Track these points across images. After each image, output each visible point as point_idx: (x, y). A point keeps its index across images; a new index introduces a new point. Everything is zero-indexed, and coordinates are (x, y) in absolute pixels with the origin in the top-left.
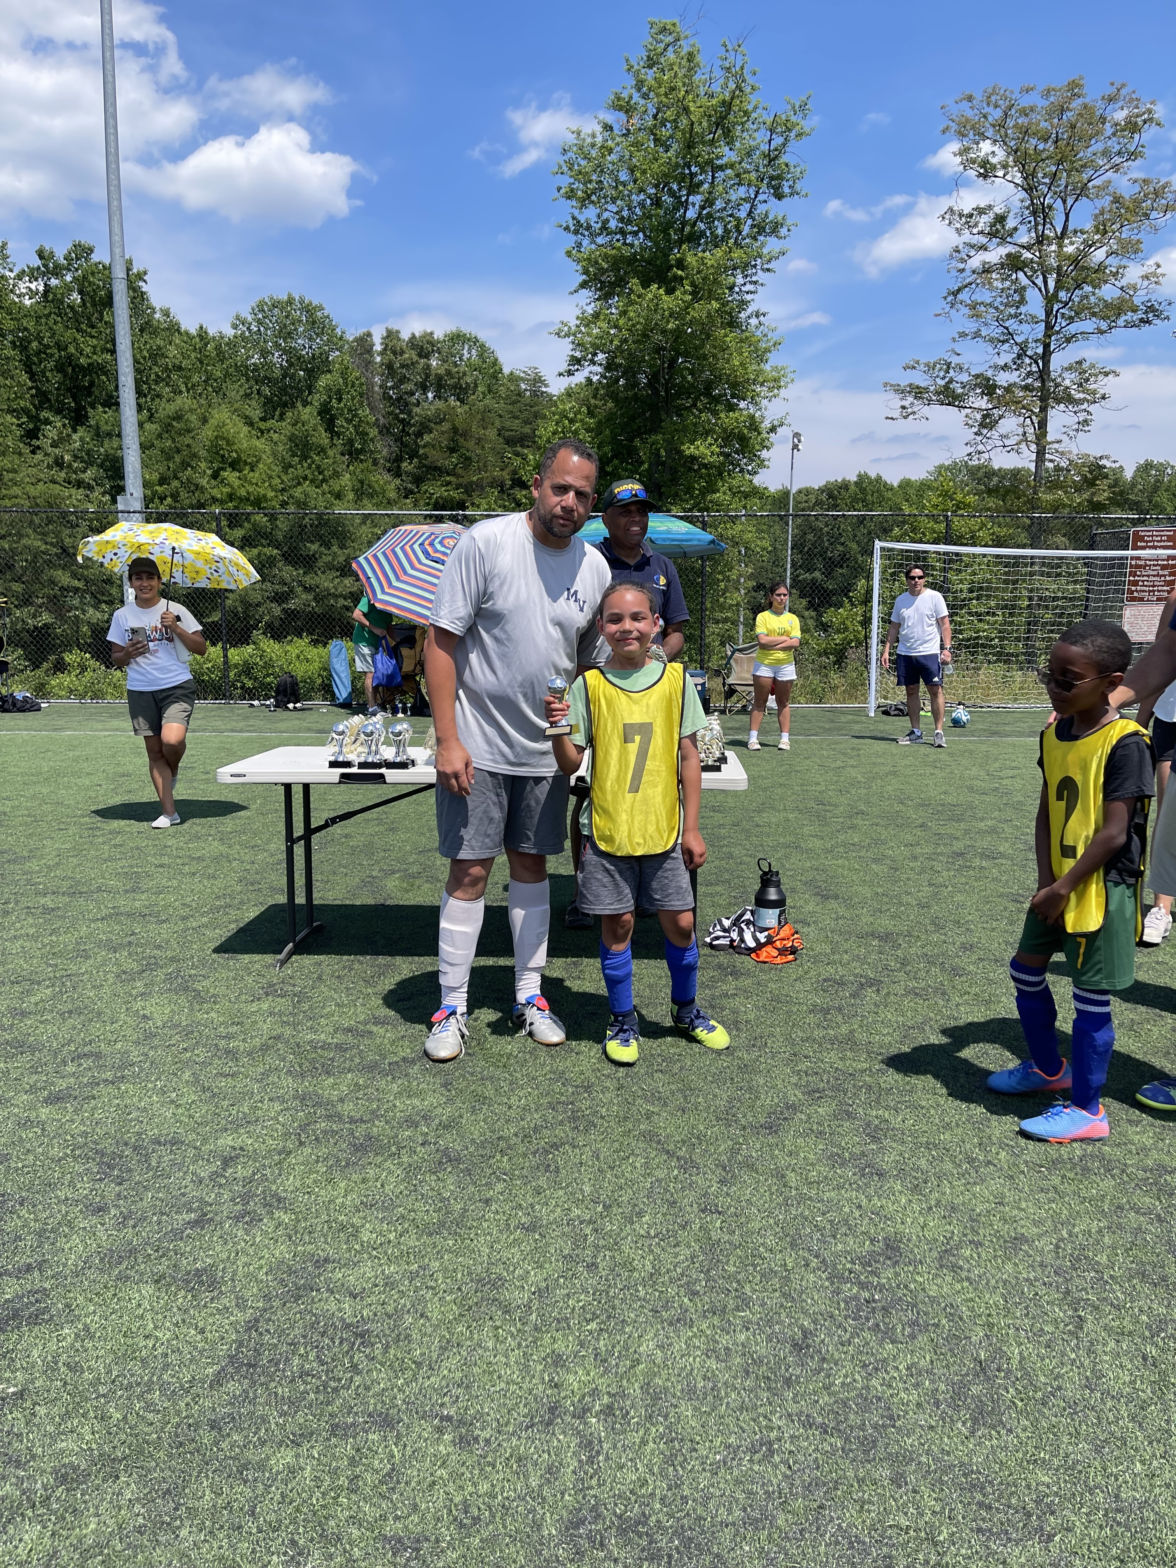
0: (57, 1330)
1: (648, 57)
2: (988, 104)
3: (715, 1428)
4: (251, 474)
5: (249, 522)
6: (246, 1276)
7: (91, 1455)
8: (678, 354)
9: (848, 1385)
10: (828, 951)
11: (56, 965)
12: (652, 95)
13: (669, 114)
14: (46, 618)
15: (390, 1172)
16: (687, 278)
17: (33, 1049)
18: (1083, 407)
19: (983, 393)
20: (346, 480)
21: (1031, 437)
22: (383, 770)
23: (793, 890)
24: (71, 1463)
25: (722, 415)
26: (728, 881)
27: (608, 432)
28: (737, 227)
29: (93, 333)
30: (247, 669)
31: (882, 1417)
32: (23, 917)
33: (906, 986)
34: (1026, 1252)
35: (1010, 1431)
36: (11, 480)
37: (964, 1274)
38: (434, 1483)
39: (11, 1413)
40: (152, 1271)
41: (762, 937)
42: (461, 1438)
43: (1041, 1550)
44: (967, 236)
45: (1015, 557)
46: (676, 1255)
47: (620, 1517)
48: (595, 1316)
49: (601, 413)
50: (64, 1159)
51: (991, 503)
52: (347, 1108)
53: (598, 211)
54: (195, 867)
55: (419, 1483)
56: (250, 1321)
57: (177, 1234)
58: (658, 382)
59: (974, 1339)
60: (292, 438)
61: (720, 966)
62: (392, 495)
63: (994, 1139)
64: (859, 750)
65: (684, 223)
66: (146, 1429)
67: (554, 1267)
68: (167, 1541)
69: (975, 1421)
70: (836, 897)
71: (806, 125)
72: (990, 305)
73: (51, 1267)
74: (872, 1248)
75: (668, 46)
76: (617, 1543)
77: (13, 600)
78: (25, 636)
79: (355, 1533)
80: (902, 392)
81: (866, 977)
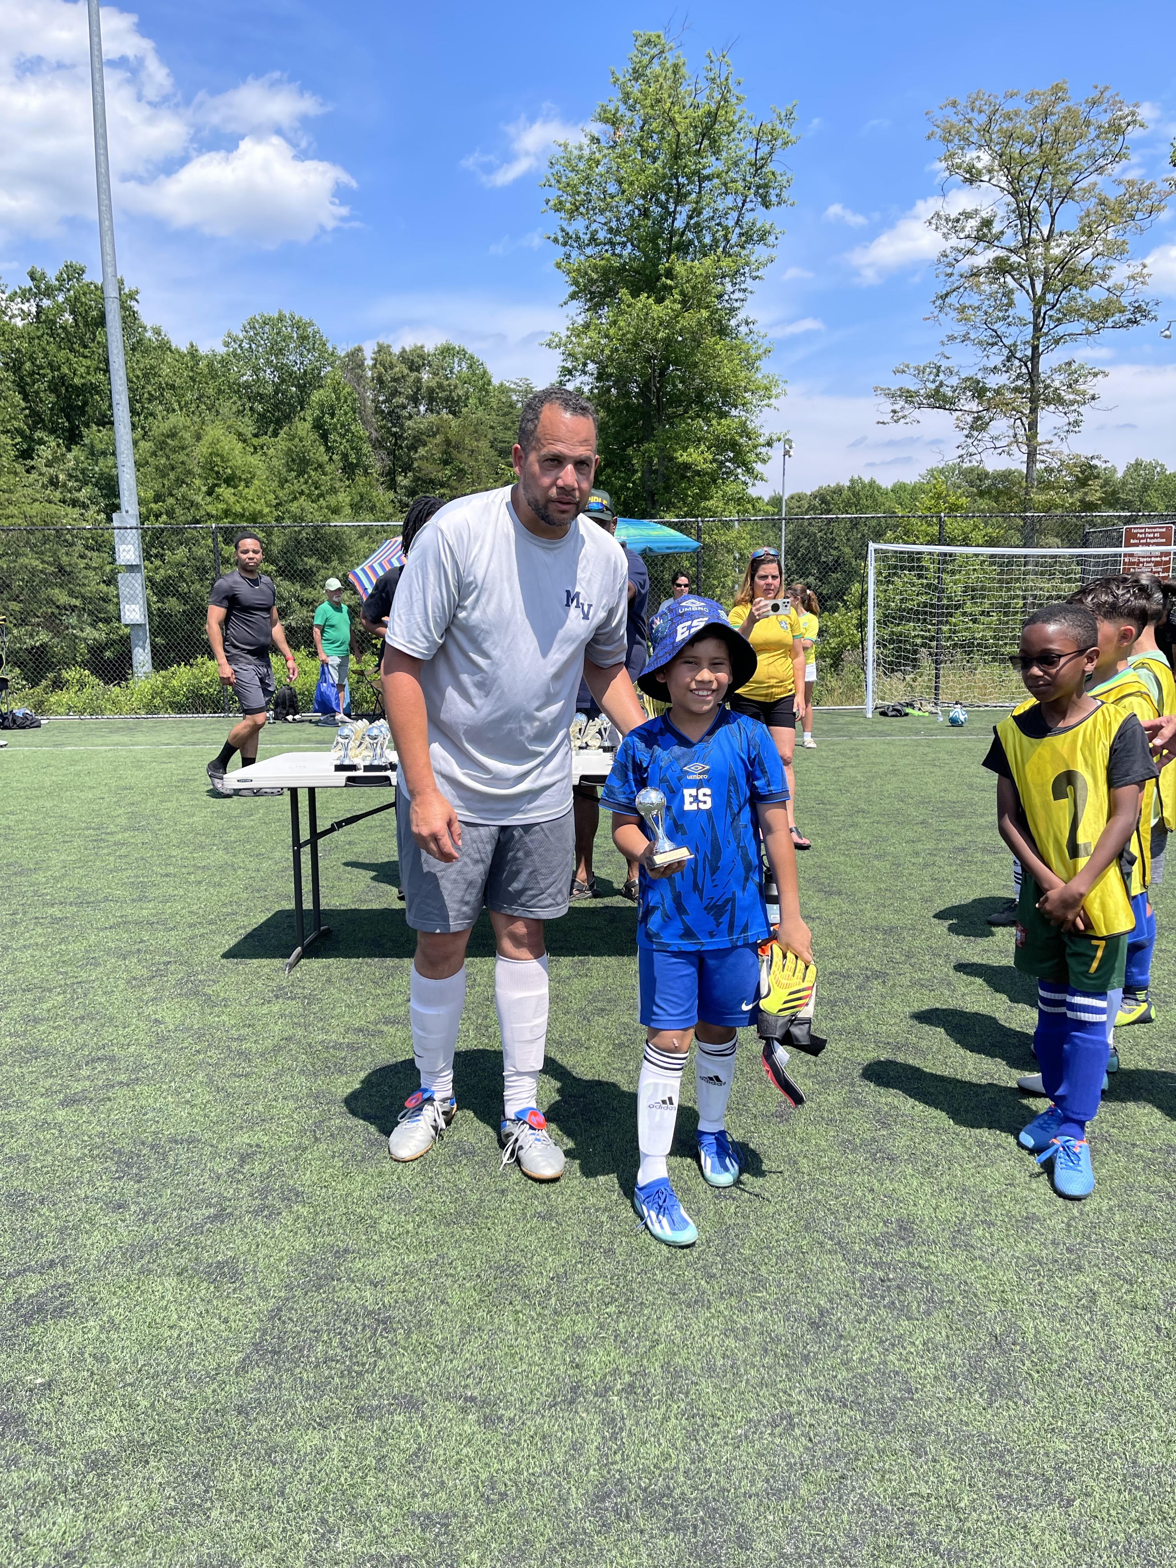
0: (82, 1323)
1: (634, 69)
2: (973, 110)
3: (736, 1404)
4: (247, 490)
6: (267, 1268)
7: (120, 1442)
8: (668, 363)
9: (866, 1360)
10: (833, 945)
11: (66, 973)
12: (638, 106)
13: (655, 125)
14: (43, 637)
16: (676, 287)
17: (47, 1054)
18: (1073, 408)
19: (973, 397)
20: (343, 498)
21: (1022, 439)
22: (388, 773)
24: (100, 1449)
25: (714, 422)
28: (725, 237)
29: (86, 353)
31: (900, 1390)
32: (32, 927)
33: (912, 977)
34: (1038, 1231)
35: (1027, 1401)
36: (7, 500)
37: (977, 1253)
38: (460, 1461)
39: (39, 1403)
40: (174, 1265)
42: (485, 1417)
43: (1061, 1514)
44: (954, 241)
45: (1009, 557)
47: (645, 1490)
48: (614, 1300)
50: (82, 1158)
51: (984, 504)
53: (587, 222)
54: (200, 875)
55: (445, 1461)
56: (273, 1311)
57: (197, 1229)
58: (649, 390)
59: (989, 1314)
60: (288, 453)
64: (858, 750)
65: (672, 233)
66: (174, 1416)
67: (571, 1254)
68: (199, 1521)
69: (992, 1392)
70: (840, 893)
71: (791, 133)
72: (979, 308)
73: (73, 1262)
74: (885, 1229)
75: (653, 58)
76: (643, 1515)
77: (11, 619)
78: (25, 656)
79: (385, 1511)
80: (892, 396)
81: (872, 970)
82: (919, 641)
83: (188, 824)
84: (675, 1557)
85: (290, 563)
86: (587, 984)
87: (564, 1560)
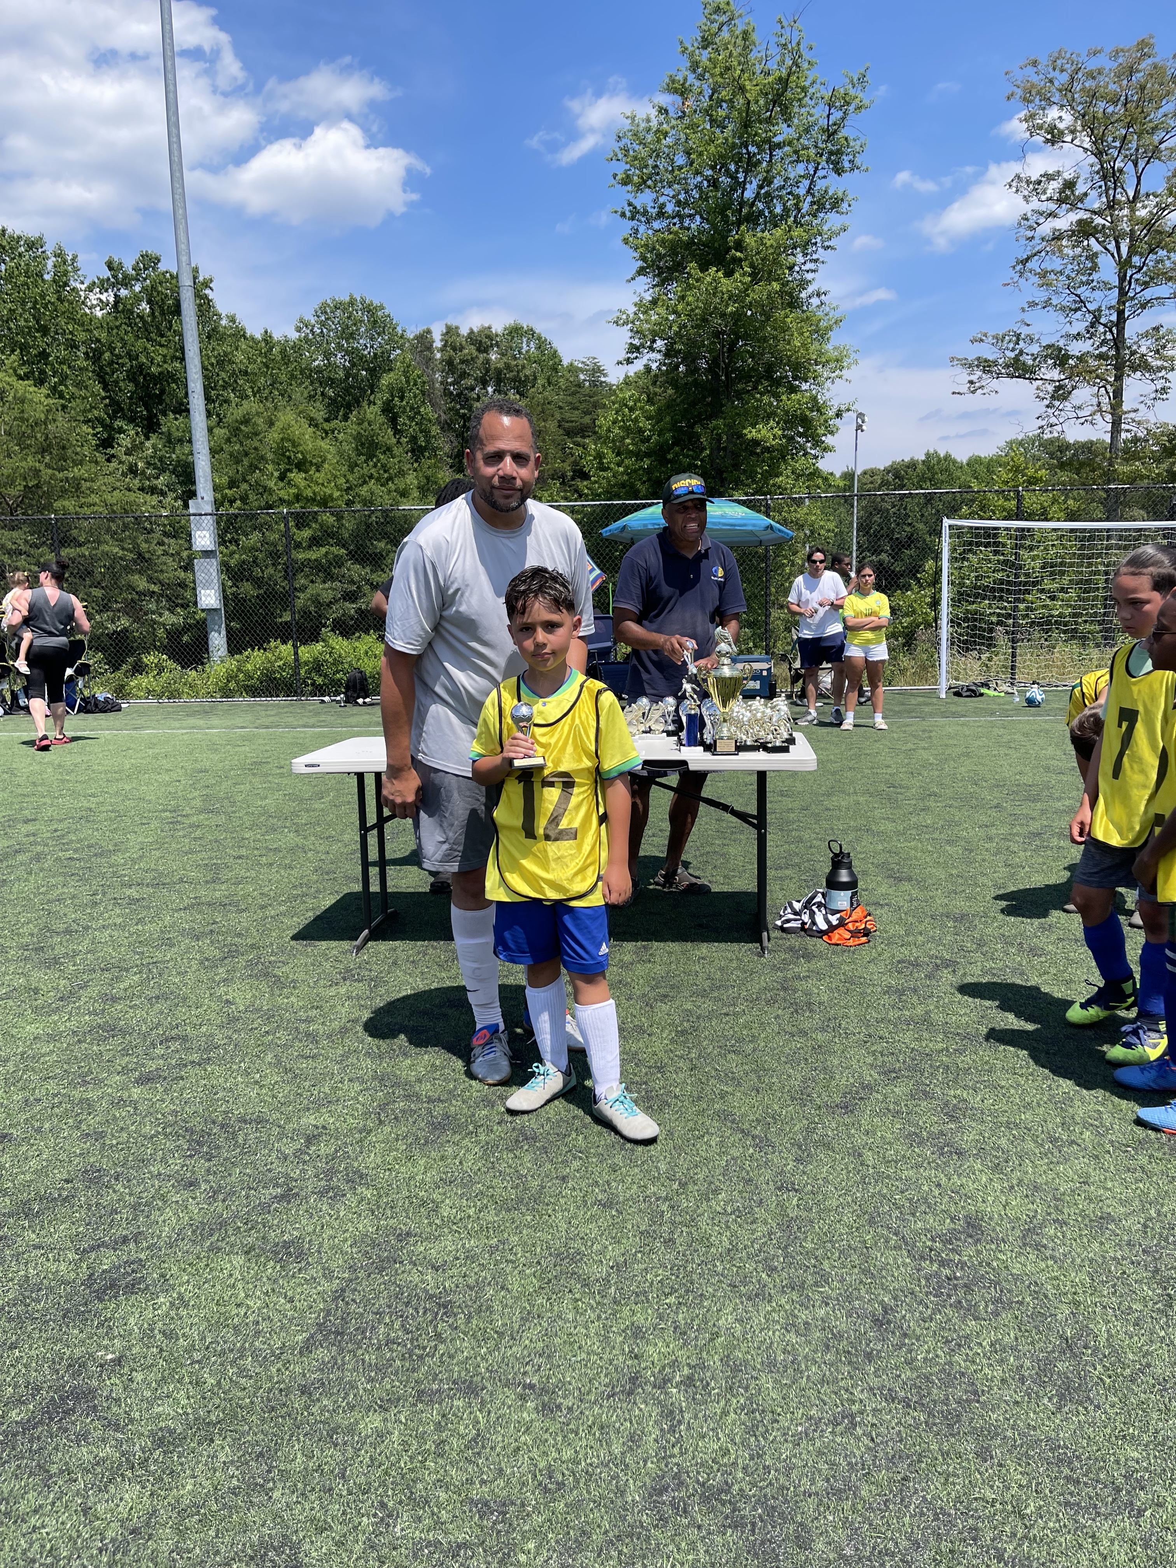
0: (153, 1299)
1: (703, 37)
2: (1054, 69)
3: (796, 1400)
4: (317, 474)
5: (316, 522)
6: (331, 1248)
7: (187, 1419)
8: (738, 338)
9: (931, 1360)
10: (902, 933)
11: (143, 953)
12: (707, 75)
13: (724, 94)
14: (124, 622)
15: (468, 1150)
16: (746, 259)
17: (123, 1033)
18: (1160, 375)
19: (1055, 365)
20: (411, 480)
21: (1106, 407)
23: (865, 873)
24: (167, 1427)
25: (784, 397)
26: (798, 865)
27: (668, 419)
28: (796, 205)
29: (163, 342)
31: (966, 1392)
32: (111, 907)
33: (983, 966)
34: (1113, 1231)
35: (1098, 1407)
36: (89, 489)
37: (1048, 1253)
38: (518, 1448)
39: (110, 1379)
40: (242, 1243)
41: (834, 920)
42: (544, 1405)
43: (1131, 1524)
44: (1035, 204)
45: (1090, 531)
46: (753, 1231)
47: (703, 1485)
48: (673, 1291)
49: (661, 401)
50: (155, 1136)
51: (1064, 476)
52: (425, 1089)
53: (654, 195)
54: (272, 857)
55: (504, 1448)
56: (336, 1291)
57: (265, 1208)
58: (718, 366)
59: (1059, 1316)
60: (358, 437)
61: (791, 949)
63: (1078, 1119)
64: (931, 731)
65: (742, 204)
66: (240, 1394)
67: (632, 1242)
68: (260, 1502)
69: (1062, 1397)
70: (910, 879)
71: (865, 97)
72: (1061, 273)
73: (146, 1239)
74: (952, 1226)
75: (722, 25)
76: (700, 1510)
77: (94, 605)
78: (105, 639)
79: (443, 1496)
80: (969, 366)
81: (941, 958)
82: (994, 619)
83: (261, 806)
84: (733, 1555)
85: (360, 547)
86: (650, 970)
87: (620, 1553)
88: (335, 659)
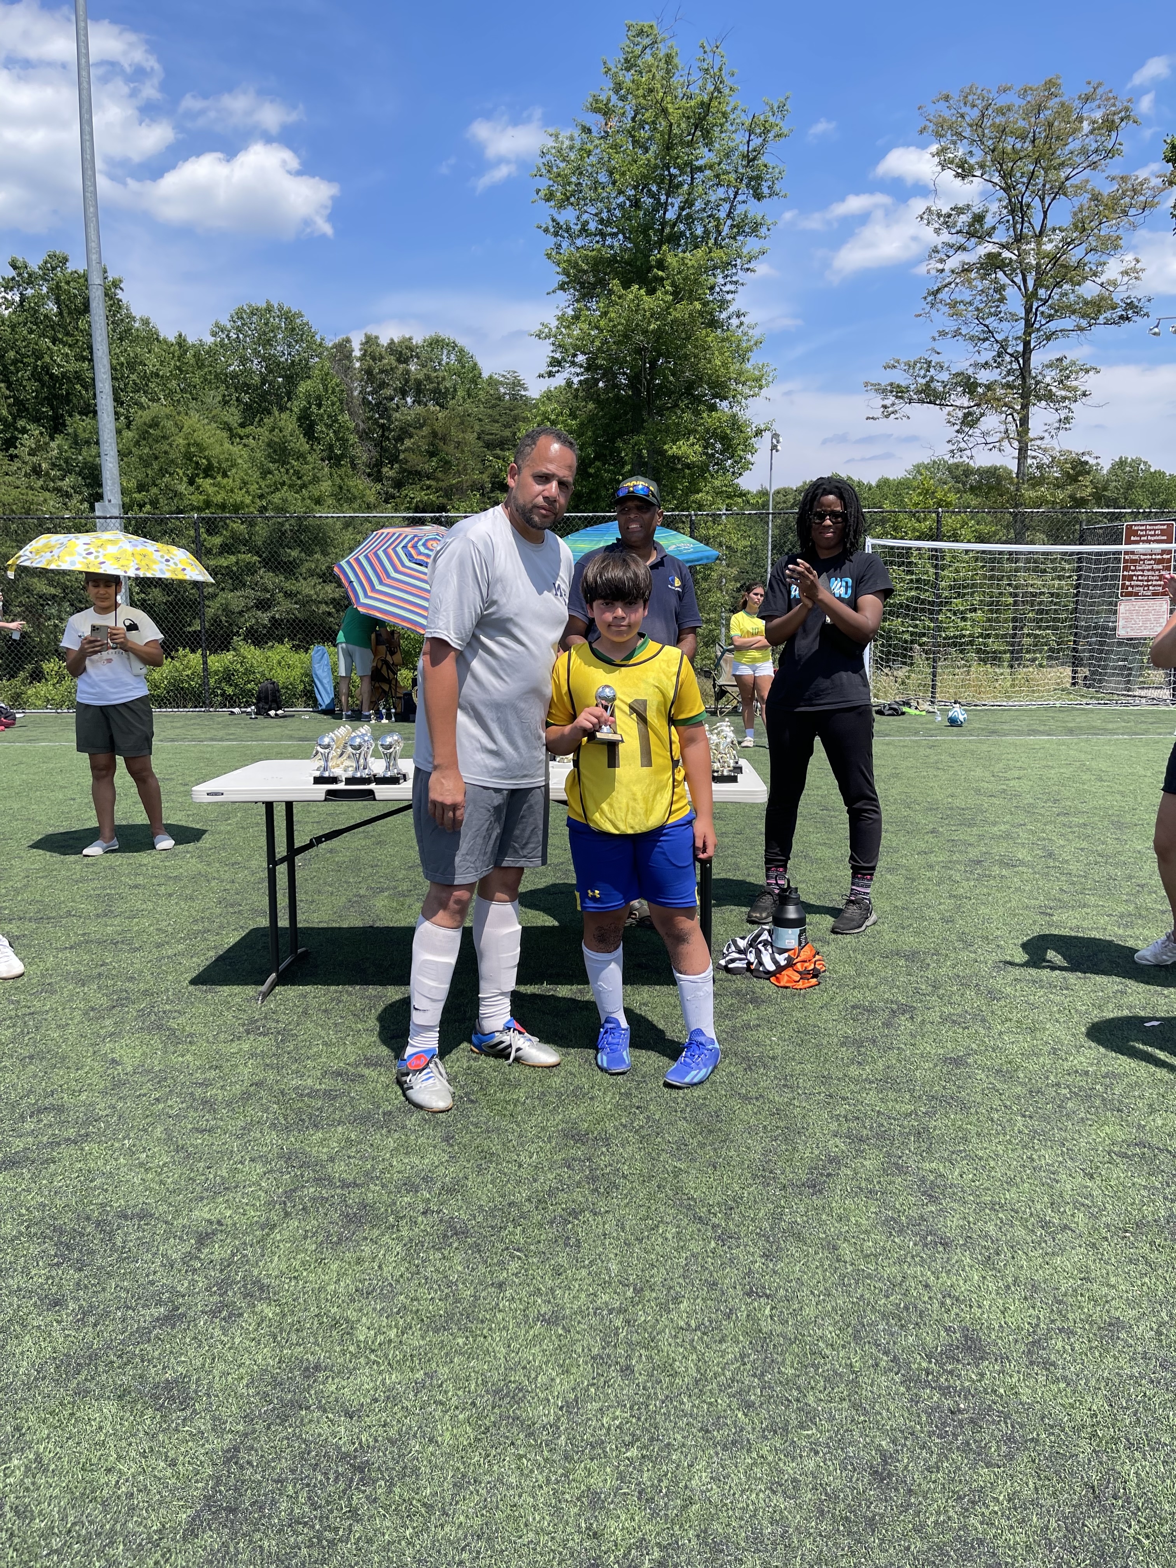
1: (626, 59)
2: (965, 104)
4: (225, 481)
5: (227, 528)
6: (224, 1389)
8: (660, 355)
9: (942, 1525)
10: (853, 973)
12: (630, 96)
13: (648, 115)
15: (389, 1250)
16: (668, 278)
18: (1064, 404)
19: (964, 392)
20: (326, 486)
21: (1013, 434)
22: (372, 786)
25: (705, 415)
27: (589, 433)
28: (717, 227)
29: (70, 342)
30: (228, 676)
33: (943, 1012)
34: (1125, 1341)
40: (115, 1384)
41: (782, 959)
44: (945, 237)
48: (635, 1439)
49: (582, 415)
50: (17, 1238)
51: (973, 500)
52: (339, 1169)
53: (578, 212)
54: (171, 887)
56: (228, 1451)
57: (144, 1334)
58: (640, 382)
59: (1081, 1456)
60: (270, 444)
61: (738, 993)
62: (372, 500)
65: (664, 224)
71: (784, 126)
72: (970, 303)
75: (645, 48)
80: (883, 392)
81: (896, 1003)
82: (907, 637)
85: (274, 555)
88: (246, 669)
